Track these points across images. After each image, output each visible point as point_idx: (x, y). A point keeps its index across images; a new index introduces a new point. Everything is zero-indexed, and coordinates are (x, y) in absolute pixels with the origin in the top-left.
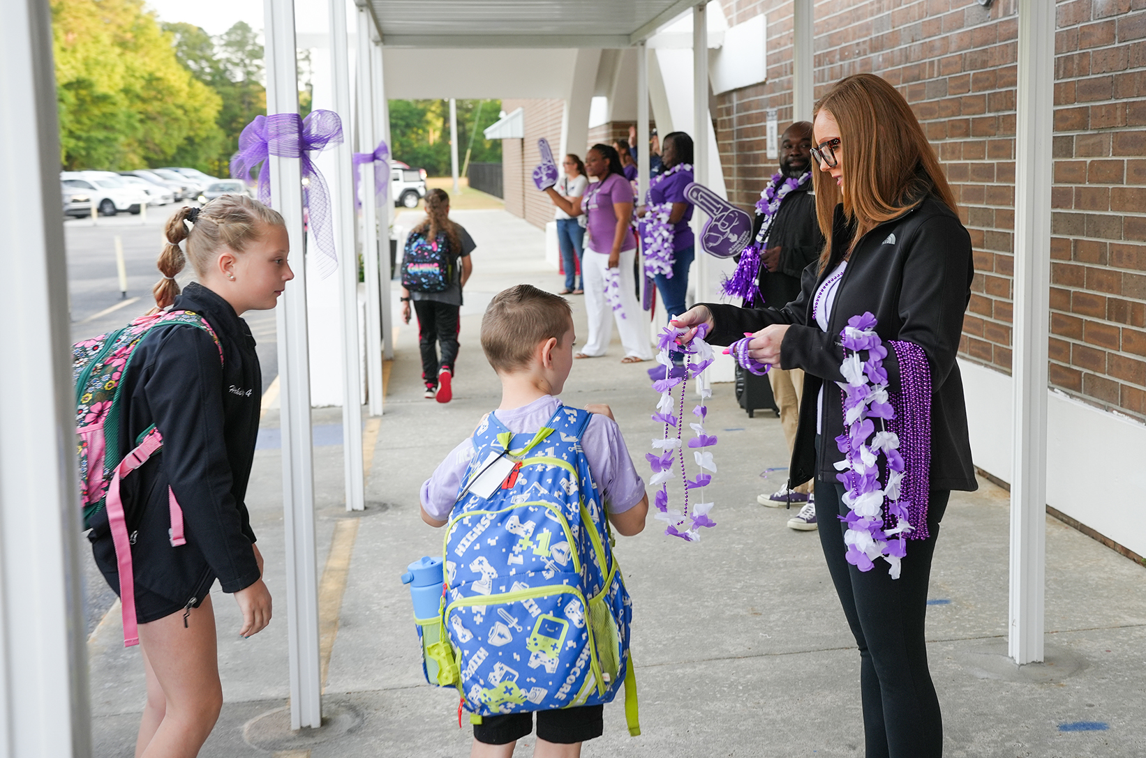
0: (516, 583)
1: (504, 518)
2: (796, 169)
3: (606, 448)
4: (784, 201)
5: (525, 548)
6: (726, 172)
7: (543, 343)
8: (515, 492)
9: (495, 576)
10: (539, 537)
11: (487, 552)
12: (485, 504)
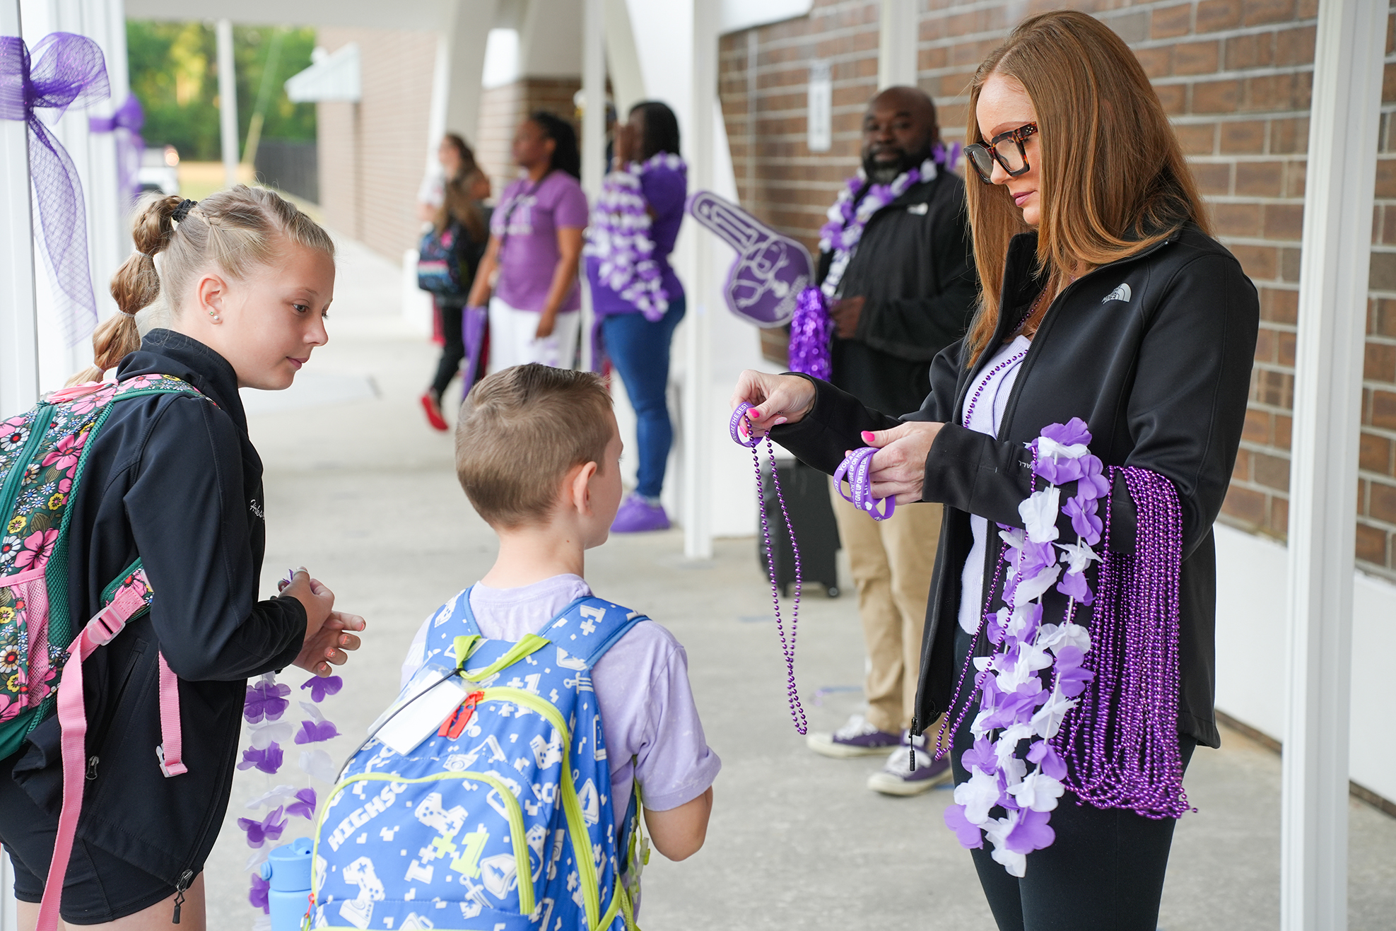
0: (412, 916)
1: (419, 793)
2: (885, 166)
3: (643, 685)
4: (869, 227)
5: (440, 855)
6: (738, 171)
7: (573, 472)
8: (456, 748)
9: (381, 896)
10: (469, 838)
11: (376, 850)
12: (400, 765)
